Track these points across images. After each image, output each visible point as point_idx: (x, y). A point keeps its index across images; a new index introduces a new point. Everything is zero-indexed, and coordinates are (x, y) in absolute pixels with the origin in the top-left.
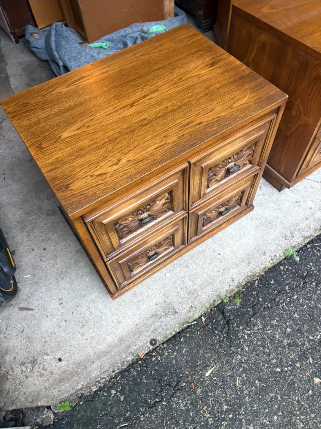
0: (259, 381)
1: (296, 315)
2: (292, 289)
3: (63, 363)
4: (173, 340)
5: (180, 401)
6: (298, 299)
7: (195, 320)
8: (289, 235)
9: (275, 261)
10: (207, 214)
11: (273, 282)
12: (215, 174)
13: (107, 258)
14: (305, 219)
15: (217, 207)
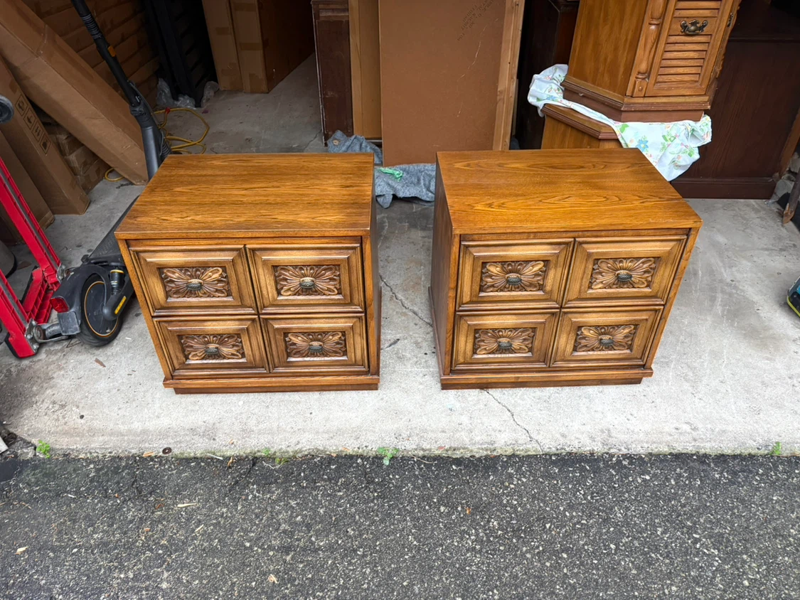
0: (219, 541)
1: (322, 511)
2: (346, 485)
3: (83, 421)
5: (133, 510)
6: (341, 498)
7: (223, 457)
8: (404, 436)
9: (360, 451)
10: (289, 335)
11: (333, 467)
12: (286, 280)
13: (154, 312)
14: (440, 430)
15: (303, 333)
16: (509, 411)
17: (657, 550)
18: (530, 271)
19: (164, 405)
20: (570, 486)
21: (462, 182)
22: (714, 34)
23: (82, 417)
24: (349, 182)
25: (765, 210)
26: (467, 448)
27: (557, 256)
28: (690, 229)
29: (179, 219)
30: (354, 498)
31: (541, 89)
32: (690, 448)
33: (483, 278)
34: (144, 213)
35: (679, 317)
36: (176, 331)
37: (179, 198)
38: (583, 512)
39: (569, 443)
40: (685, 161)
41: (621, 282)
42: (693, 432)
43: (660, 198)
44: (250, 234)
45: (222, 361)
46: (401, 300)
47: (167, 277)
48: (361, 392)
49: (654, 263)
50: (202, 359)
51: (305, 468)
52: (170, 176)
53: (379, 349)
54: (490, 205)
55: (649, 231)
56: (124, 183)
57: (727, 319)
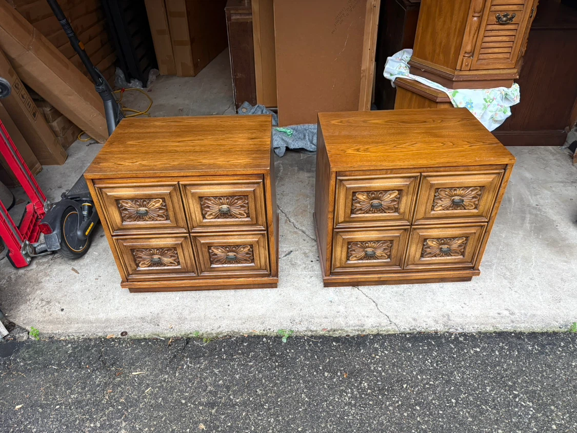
0: (162, 399)
2: (255, 357)
3: (63, 313)
4: (137, 341)
5: (100, 377)
6: (252, 367)
7: (165, 338)
8: (297, 321)
9: (265, 332)
10: (212, 248)
11: (246, 344)
12: (209, 207)
13: (113, 232)
14: (324, 316)
15: (222, 247)
16: (374, 302)
17: (486, 403)
18: (388, 198)
19: (122, 301)
20: (421, 357)
21: (337, 134)
22: (520, 23)
23: (62, 310)
24: (254, 136)
25: (559, 153)
26: (344, 330)
27: (408, 186)
28: (507, 165)
29: (131, 164)
30: (261, 367)
31: (393, 67)
32: (509, 328)
33: (354, 204)
34: (106, 160)
35: (498, 232)
36: (130, 246)
37: (130, 149)
38: (431, 376)
39: (419, 325)
40: (501, 117)
41: (456, 205)
42: (511, 316)
43: (483, 143)
44: (182, 173)
45: (163, 268)
46: (293, 223)
47: (122, 206)
48: (265, 289)
49: (480, 191)
50: (149, 266)
51: (224, 345)
52: (124, 134)
53: (277, 258)
54: (358, 150)
55: (476, 167)
56: (92, 142)
57: (534, 233)
